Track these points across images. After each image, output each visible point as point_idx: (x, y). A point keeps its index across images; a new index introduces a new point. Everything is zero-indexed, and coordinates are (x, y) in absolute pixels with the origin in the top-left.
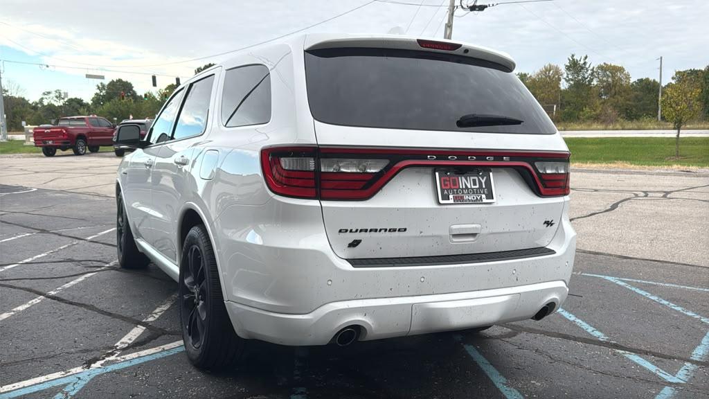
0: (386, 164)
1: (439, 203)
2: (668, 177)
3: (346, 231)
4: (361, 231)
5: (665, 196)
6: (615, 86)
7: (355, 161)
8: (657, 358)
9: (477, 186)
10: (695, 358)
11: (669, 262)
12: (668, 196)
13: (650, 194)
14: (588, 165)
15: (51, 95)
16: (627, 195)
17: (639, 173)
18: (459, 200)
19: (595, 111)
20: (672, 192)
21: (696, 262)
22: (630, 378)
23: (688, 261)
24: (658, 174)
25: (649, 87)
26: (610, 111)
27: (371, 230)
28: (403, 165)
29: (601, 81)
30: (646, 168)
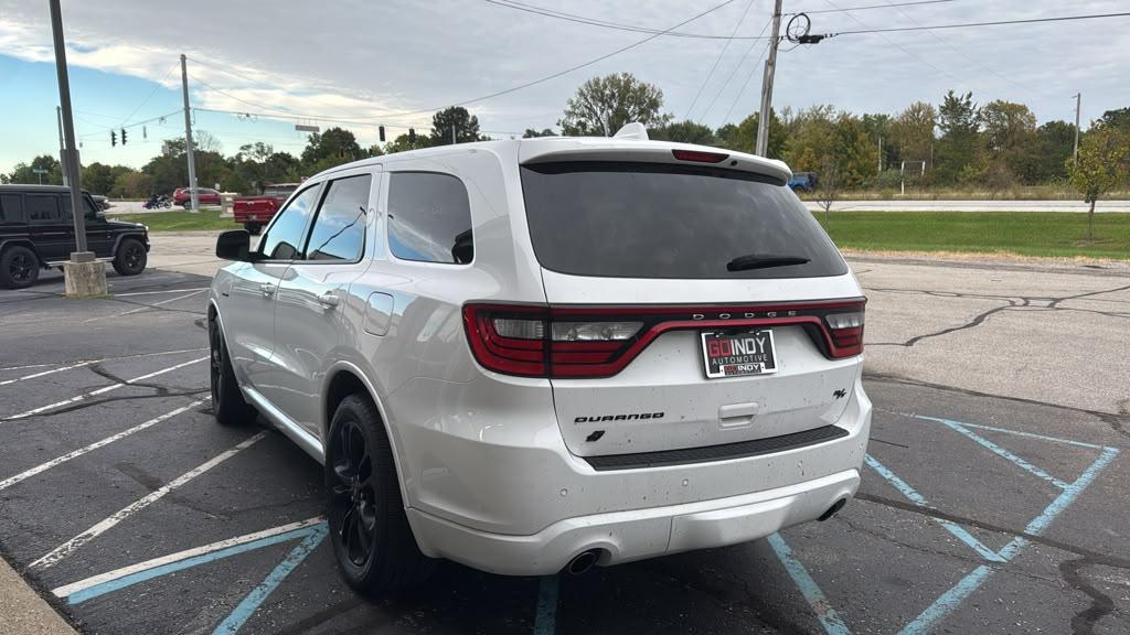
0: (638, 329)
1: (706, 377)
2: (1064, 276)
3: (585, 419)
4: (604, 419)
5: (1051, 306)
6: (1012, 132)
7: (597, 325)
8: (982, 530)
9: (754, 352)
10: (1030, 531)
11: (1035, 402)
12: (1057, 305)
13: (1032, 302)
14: (957, 255)
15: (252, 150)
16: (1000, 303)
17: (1026, 269)
18: (732, 371)
19: (980, 170)
20: (1063, 299)
21: (1069, 403)
22: (940, 553)
23: (1060, 401)
24: (1051, 271)
25: (1061, 134)
26: (1002, 171)
27: (617, 418)
28: (662, 329)
29: (993, 126)
30: (1038, 261)
